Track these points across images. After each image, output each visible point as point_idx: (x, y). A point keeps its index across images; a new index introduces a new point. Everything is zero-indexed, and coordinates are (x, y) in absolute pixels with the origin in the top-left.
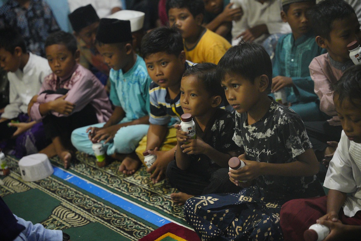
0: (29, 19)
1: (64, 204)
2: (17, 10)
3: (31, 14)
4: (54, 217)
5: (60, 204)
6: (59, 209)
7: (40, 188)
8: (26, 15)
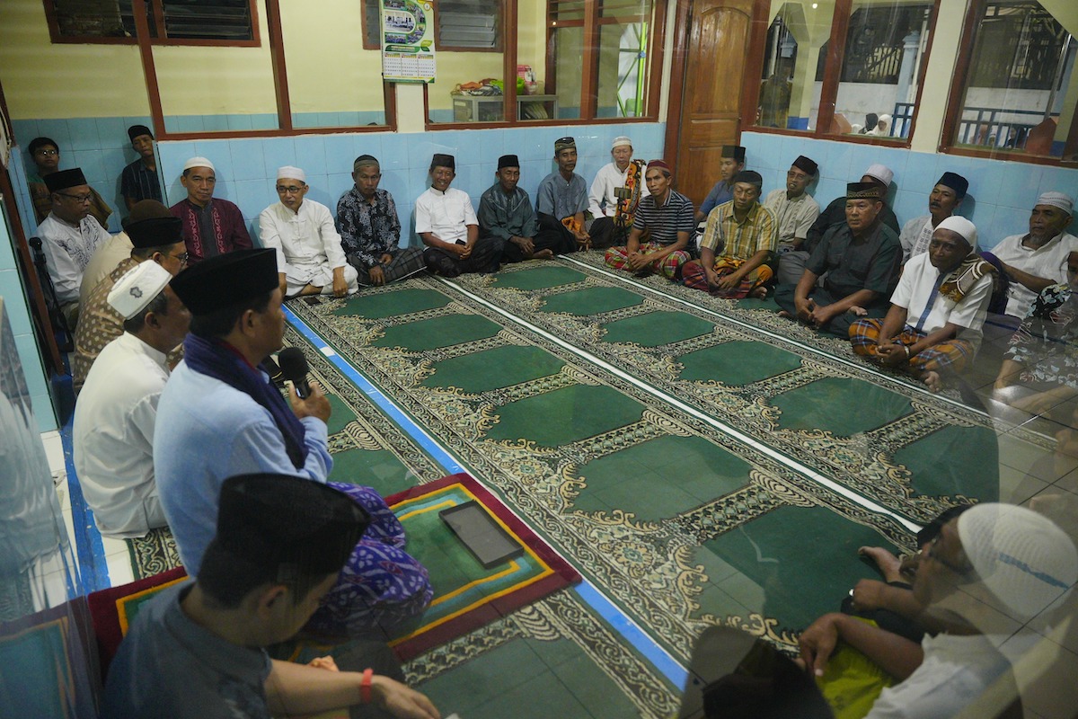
0: (372, 217)
1: (360, 420)
2: (361, 205)
3: (374, 211)
4: (347, 433)
5: (355, 419)
6: (354, 424)
7: (340, 395)
8: (370, 212)
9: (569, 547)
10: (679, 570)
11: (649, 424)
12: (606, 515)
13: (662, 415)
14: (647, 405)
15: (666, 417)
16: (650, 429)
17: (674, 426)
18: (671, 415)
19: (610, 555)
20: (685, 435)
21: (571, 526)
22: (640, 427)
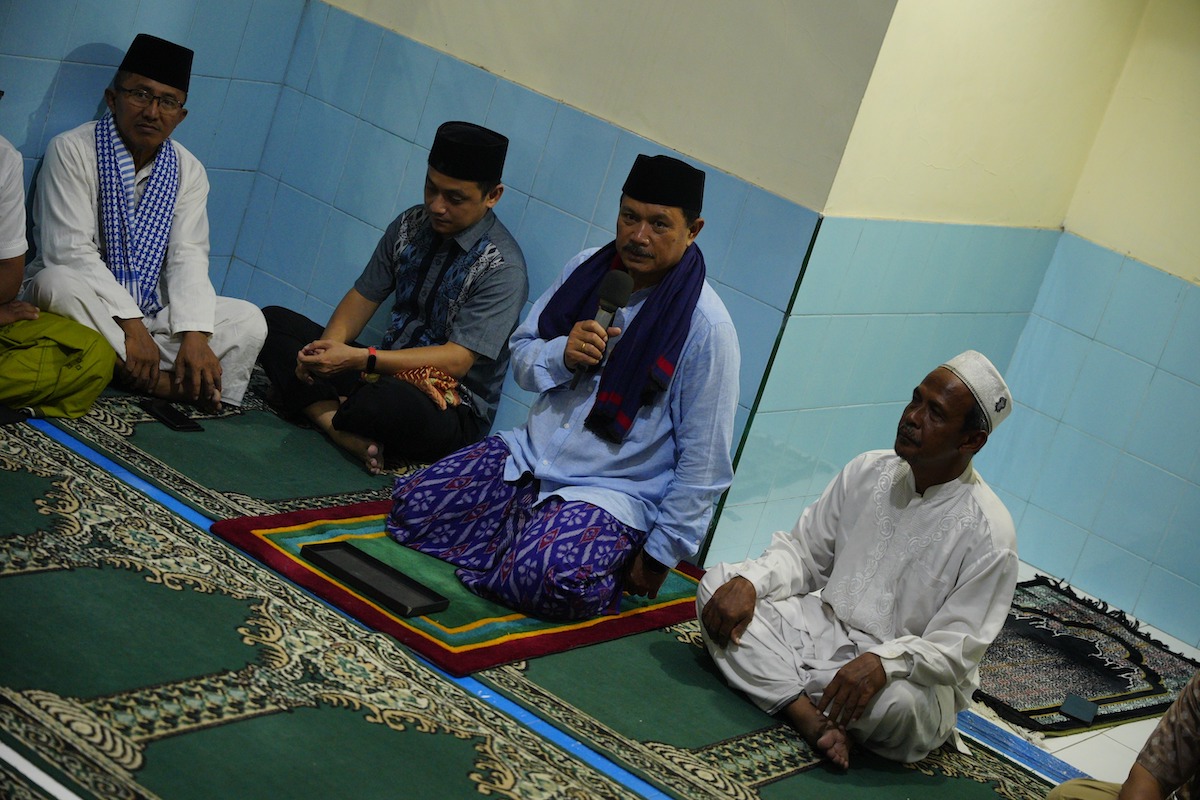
9: (239, 560)
10: (77, 515)
11: (126, 730)
12: (193, 586)
13: (90, 751)
14: (133, 785)
15: (81, 745)
16: (125, 718)
17: (64, 718)
18: (70, 748)
19: (176, 544)
20: (38, 695)
21: (245, 582)
22: (148, 726)
